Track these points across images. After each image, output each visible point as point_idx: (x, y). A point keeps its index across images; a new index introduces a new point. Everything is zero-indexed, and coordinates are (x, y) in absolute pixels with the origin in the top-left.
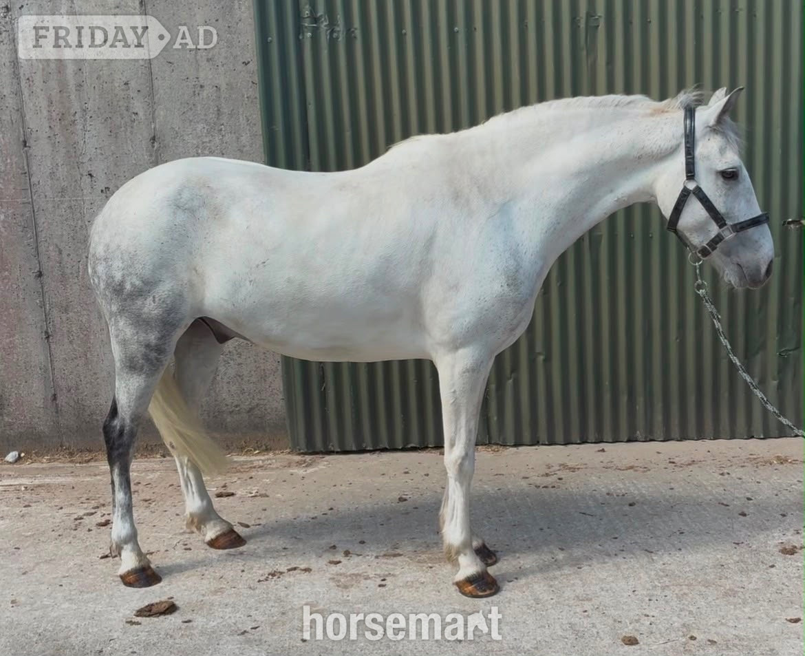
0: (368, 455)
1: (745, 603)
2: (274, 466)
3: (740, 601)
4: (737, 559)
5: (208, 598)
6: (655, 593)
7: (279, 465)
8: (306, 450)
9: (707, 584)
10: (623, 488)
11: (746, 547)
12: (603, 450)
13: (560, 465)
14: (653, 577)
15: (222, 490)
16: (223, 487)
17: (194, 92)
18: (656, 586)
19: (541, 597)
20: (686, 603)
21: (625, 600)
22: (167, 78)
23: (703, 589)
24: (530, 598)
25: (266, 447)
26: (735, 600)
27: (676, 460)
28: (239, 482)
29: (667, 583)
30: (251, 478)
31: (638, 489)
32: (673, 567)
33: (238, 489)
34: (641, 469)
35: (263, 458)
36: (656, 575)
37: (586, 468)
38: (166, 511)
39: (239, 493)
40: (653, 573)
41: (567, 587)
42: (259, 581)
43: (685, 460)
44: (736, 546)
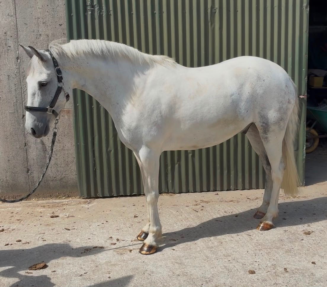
0: (115, 198)
1: (295, 255)
2: (73, 204)
3: (293, 254)
4: (287, 237)
5: (60, 261)
6: (257, 252)
7: (75, 203)
8: (87, 197)
9: (278, 248)
10: (231, 209)
11: (289, 232)
12: (217, 194)
13: (201, 201)
14: (254, 245)
15: (52, 215)
16: (53, 213)
17: (37, 37)
18: (256, 249)
19: (208, 255)
20: (271, 256)
21: (245, 256)
22: (24, 31)
23: (276, 250)
24: (204, 256)
25: (68, 195)
26: (291, 254)
27: (249, 197)
28: (59, 211)
29: (261, 248)
30: (64, 209)
31: (237, 210)
32: (261, 241)
33: (59, 214)
34: (236, 202)
35: (67, 200)
36: (255, 244)
37: (212, 202)
38: (29, 224)
39: (61, 215)
40: (253, 244)
41: (219, 251)
42: (82, 253)
43: (253, 197)
44: (285, 232)
